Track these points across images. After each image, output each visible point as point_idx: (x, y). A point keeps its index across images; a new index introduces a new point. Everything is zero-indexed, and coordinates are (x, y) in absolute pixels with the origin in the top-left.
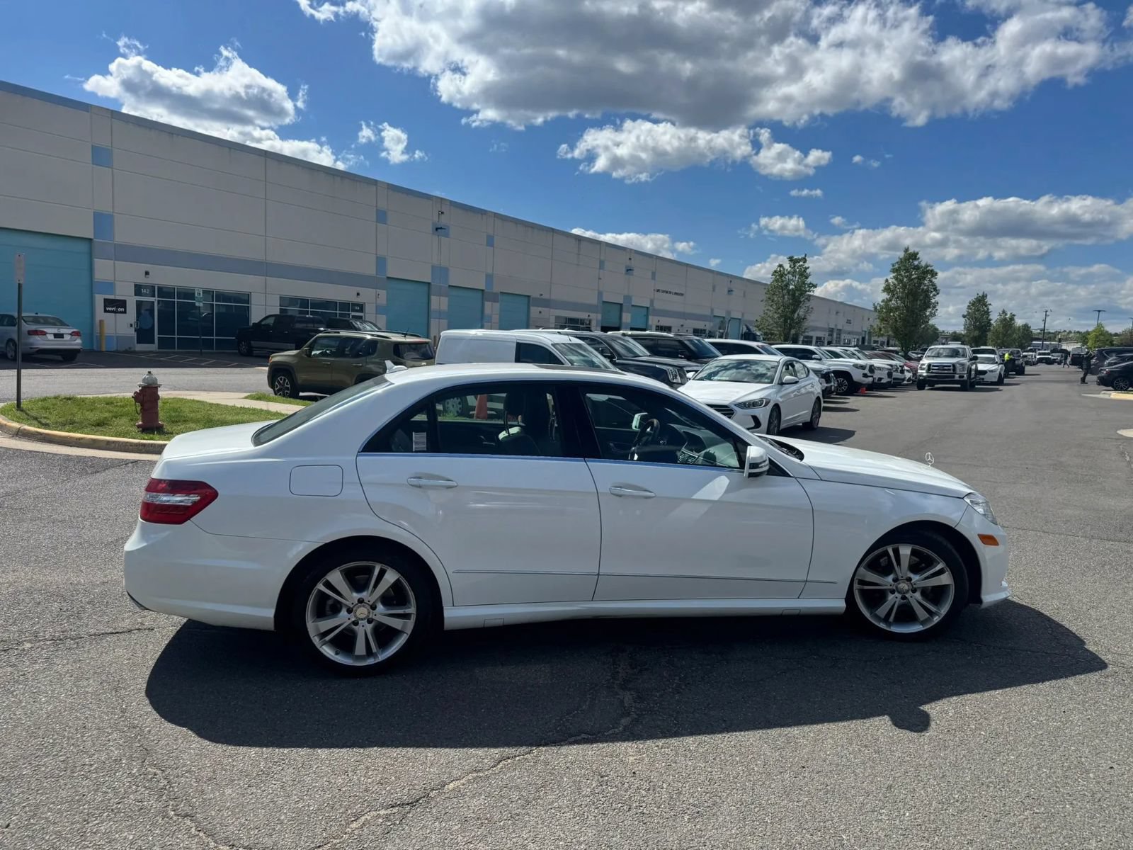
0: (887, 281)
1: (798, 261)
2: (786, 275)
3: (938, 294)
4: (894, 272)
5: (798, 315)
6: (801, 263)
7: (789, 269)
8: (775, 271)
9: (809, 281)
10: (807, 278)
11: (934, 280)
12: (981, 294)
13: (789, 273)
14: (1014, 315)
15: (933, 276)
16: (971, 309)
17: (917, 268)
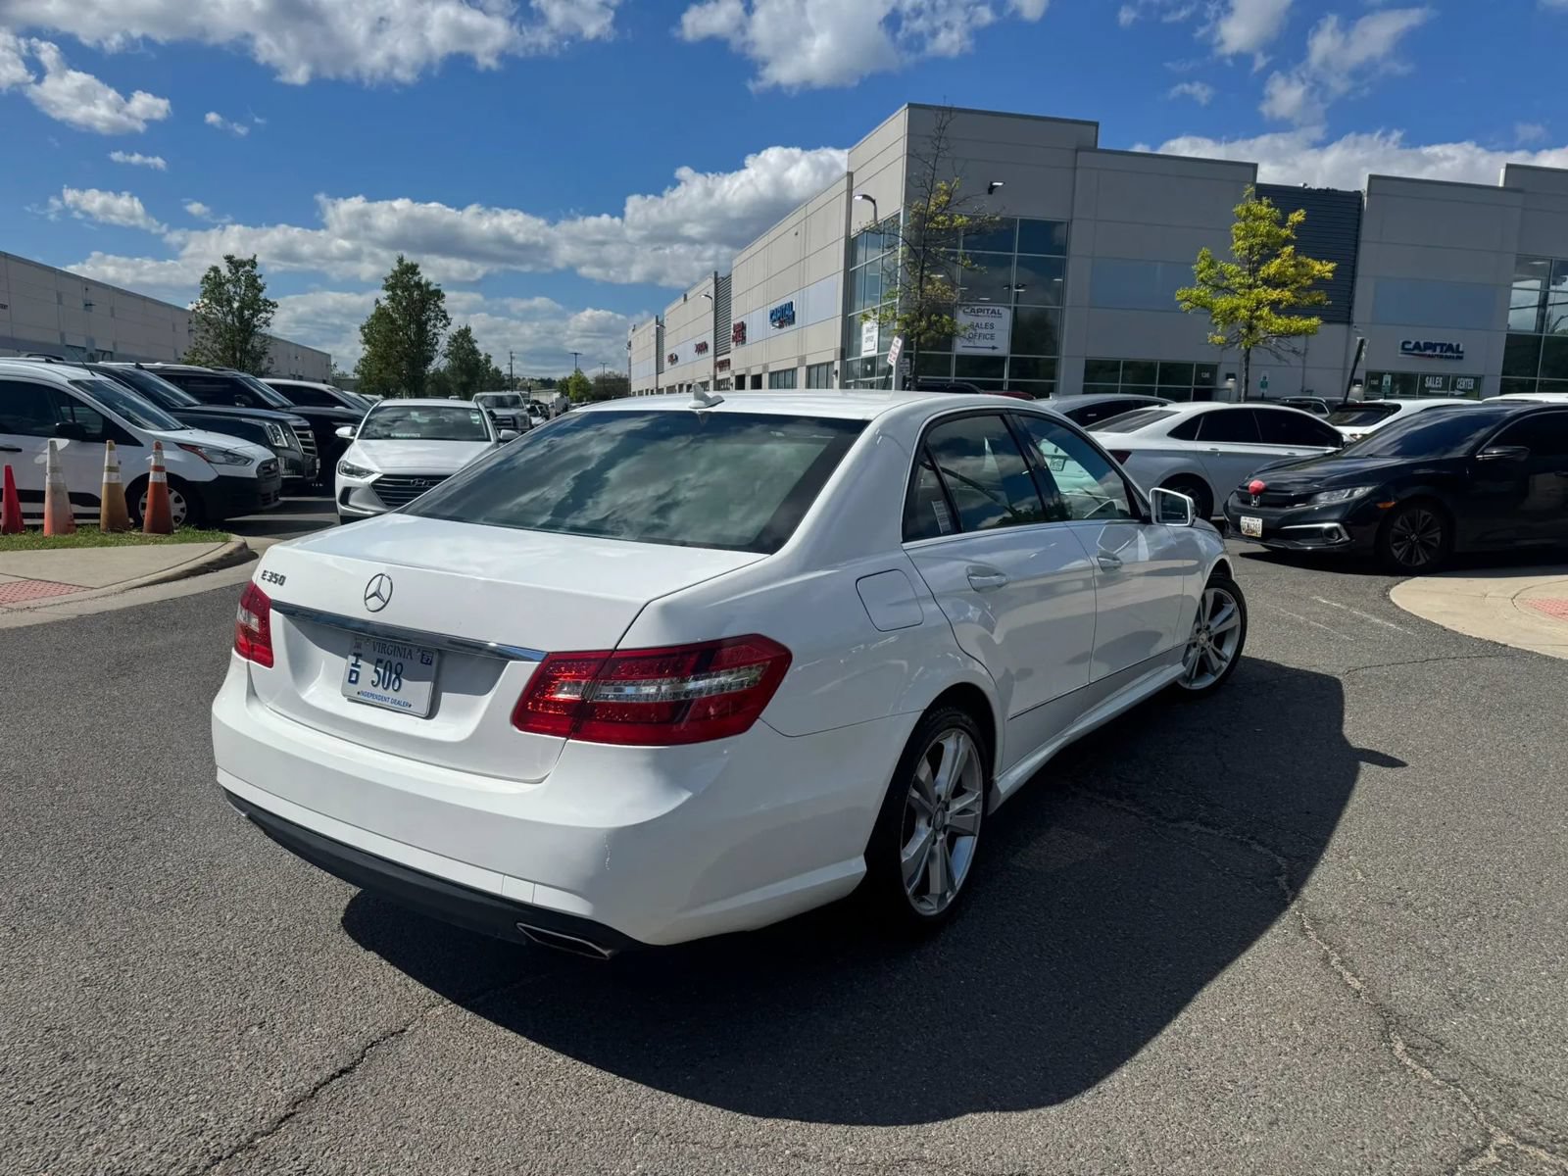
0: (377, 302)
1: (242, 264)
2: (224, 284)
3: (449, 324)
4: (387, 290)
5: (252, 346)
6: (248, 268)
7: (229, 275)
8: (207, 277)
9: (262, 296)
10: (260, 290)
11: (440, 304)
12: (463, 327)
13: (229, 281)
14: (490, 356)
15: (439, 299)
16: (452, 346)
17: (418, 285)
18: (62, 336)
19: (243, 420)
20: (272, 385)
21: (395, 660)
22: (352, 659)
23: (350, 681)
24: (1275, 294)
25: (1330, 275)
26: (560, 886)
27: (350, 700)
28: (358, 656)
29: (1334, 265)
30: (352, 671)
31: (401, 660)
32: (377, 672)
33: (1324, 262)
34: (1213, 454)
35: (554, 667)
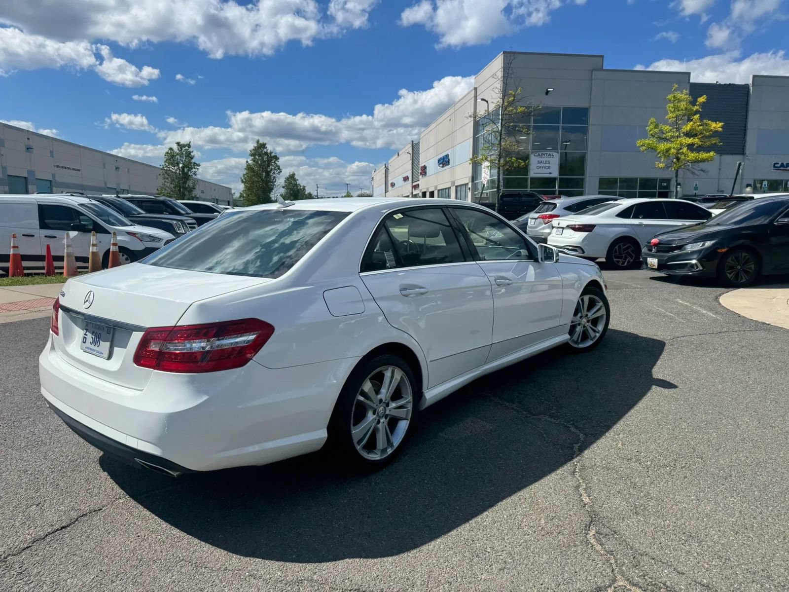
0: (247, 162)
1: (184, 146)
2: (175, 156)
3: (281, 172)
4: (251, 156)
5: (188, 185)
6: (187, 148)
7: (178, 151)
8: (167, 153)
9: (193, 161)
10: (192, 158)
11: (277, 163)
12: (291, 173)
13: (178, 154)
14: (305, 187)
15: (276, 160)
16: (287, 182)
17: (266, 153)
18: (105, 183)
19: (163, 220)
20: (183, 204)
21: (99, 332)
22: (85, 331)
23: (83, 342)
24: (690, 141)
25: (721, 129)
26: (149, 441)
27: (84, 351)
28: (87, 330)
29: (723, 124)
30: (84, 337)
31: (100, 332)
32: (92, 337)
33: (718, 122)
34: (640, 225)
35: (151, 335)
